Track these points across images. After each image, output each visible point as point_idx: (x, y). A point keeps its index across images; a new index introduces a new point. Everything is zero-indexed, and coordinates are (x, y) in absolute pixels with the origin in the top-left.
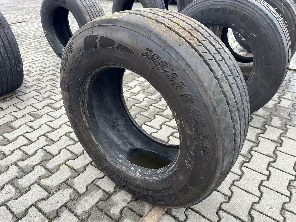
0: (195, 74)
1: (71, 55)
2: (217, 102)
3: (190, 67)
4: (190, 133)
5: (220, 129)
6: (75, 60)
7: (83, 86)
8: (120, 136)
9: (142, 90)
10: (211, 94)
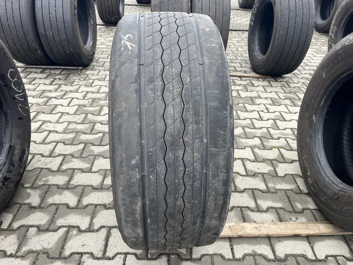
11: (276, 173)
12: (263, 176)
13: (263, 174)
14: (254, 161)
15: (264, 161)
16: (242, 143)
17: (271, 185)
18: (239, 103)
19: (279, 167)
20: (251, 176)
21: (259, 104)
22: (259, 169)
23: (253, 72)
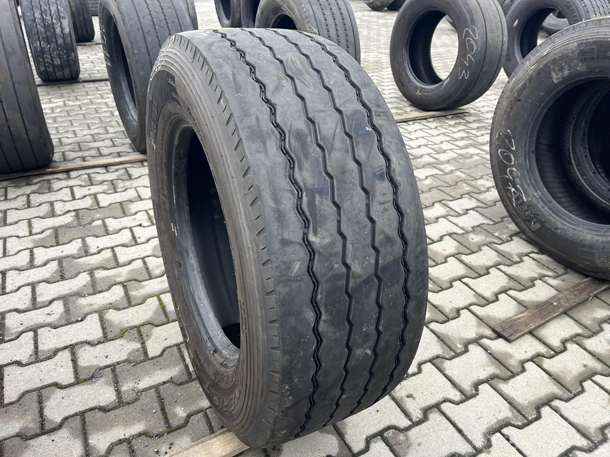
11: (146, 353)
12: (113, 371)
13: (113, 367)
14: (99, 343)
15: (123, 333)
16: (80, 307)
17: (129, 385)
18: (94, 221)
19: (153, 338)
20: (85, 380)
21: (136, 213)
22: (107, 357)
23: (134, 151)
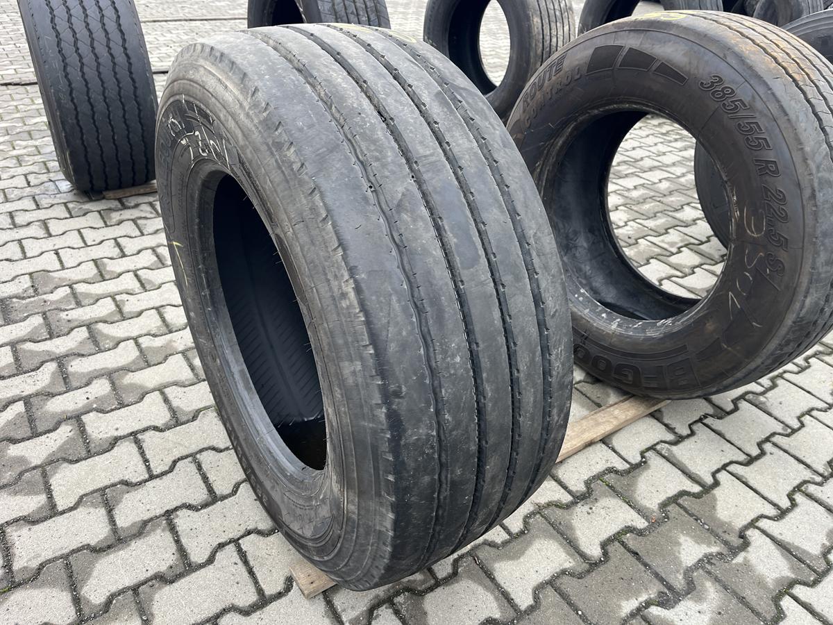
0: (793, 127)
1: (554, 78)
2: (820, 183)
3: (786, 114)
4: (755, 236)
5: (815, 231)
6: (560, 87)
7: (552, 141)
8: (575, 270)
9: (624, 205)
10: (813, 166)
